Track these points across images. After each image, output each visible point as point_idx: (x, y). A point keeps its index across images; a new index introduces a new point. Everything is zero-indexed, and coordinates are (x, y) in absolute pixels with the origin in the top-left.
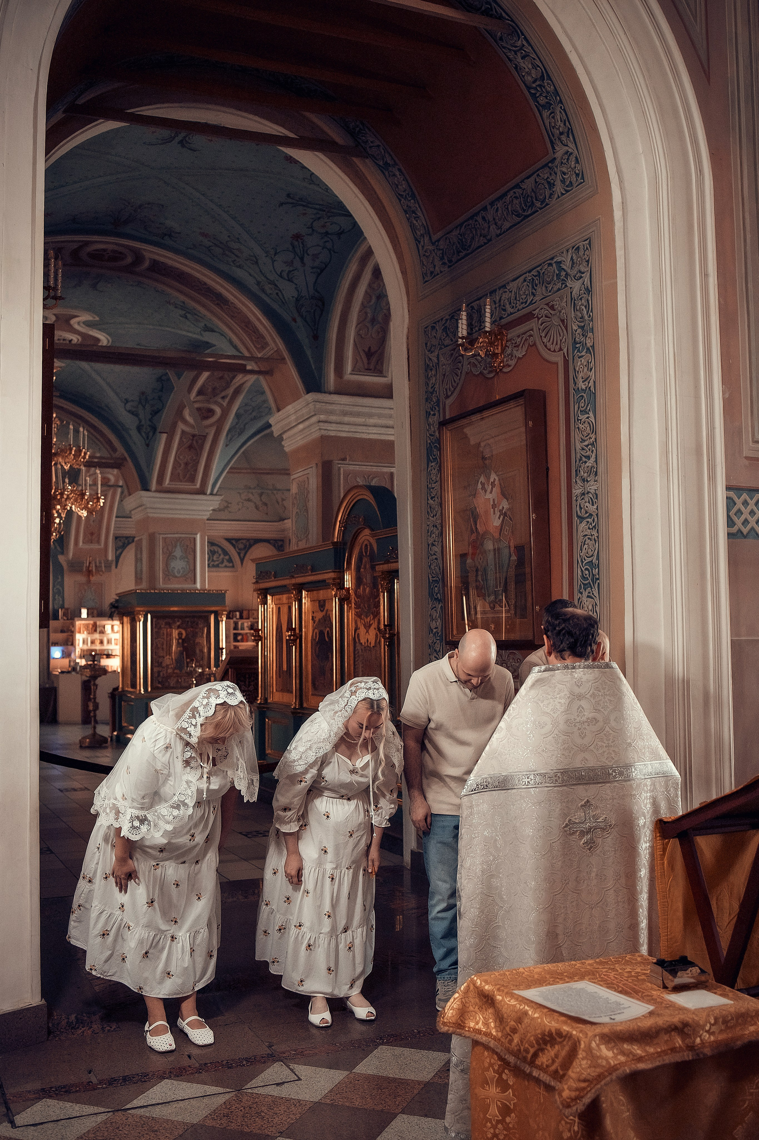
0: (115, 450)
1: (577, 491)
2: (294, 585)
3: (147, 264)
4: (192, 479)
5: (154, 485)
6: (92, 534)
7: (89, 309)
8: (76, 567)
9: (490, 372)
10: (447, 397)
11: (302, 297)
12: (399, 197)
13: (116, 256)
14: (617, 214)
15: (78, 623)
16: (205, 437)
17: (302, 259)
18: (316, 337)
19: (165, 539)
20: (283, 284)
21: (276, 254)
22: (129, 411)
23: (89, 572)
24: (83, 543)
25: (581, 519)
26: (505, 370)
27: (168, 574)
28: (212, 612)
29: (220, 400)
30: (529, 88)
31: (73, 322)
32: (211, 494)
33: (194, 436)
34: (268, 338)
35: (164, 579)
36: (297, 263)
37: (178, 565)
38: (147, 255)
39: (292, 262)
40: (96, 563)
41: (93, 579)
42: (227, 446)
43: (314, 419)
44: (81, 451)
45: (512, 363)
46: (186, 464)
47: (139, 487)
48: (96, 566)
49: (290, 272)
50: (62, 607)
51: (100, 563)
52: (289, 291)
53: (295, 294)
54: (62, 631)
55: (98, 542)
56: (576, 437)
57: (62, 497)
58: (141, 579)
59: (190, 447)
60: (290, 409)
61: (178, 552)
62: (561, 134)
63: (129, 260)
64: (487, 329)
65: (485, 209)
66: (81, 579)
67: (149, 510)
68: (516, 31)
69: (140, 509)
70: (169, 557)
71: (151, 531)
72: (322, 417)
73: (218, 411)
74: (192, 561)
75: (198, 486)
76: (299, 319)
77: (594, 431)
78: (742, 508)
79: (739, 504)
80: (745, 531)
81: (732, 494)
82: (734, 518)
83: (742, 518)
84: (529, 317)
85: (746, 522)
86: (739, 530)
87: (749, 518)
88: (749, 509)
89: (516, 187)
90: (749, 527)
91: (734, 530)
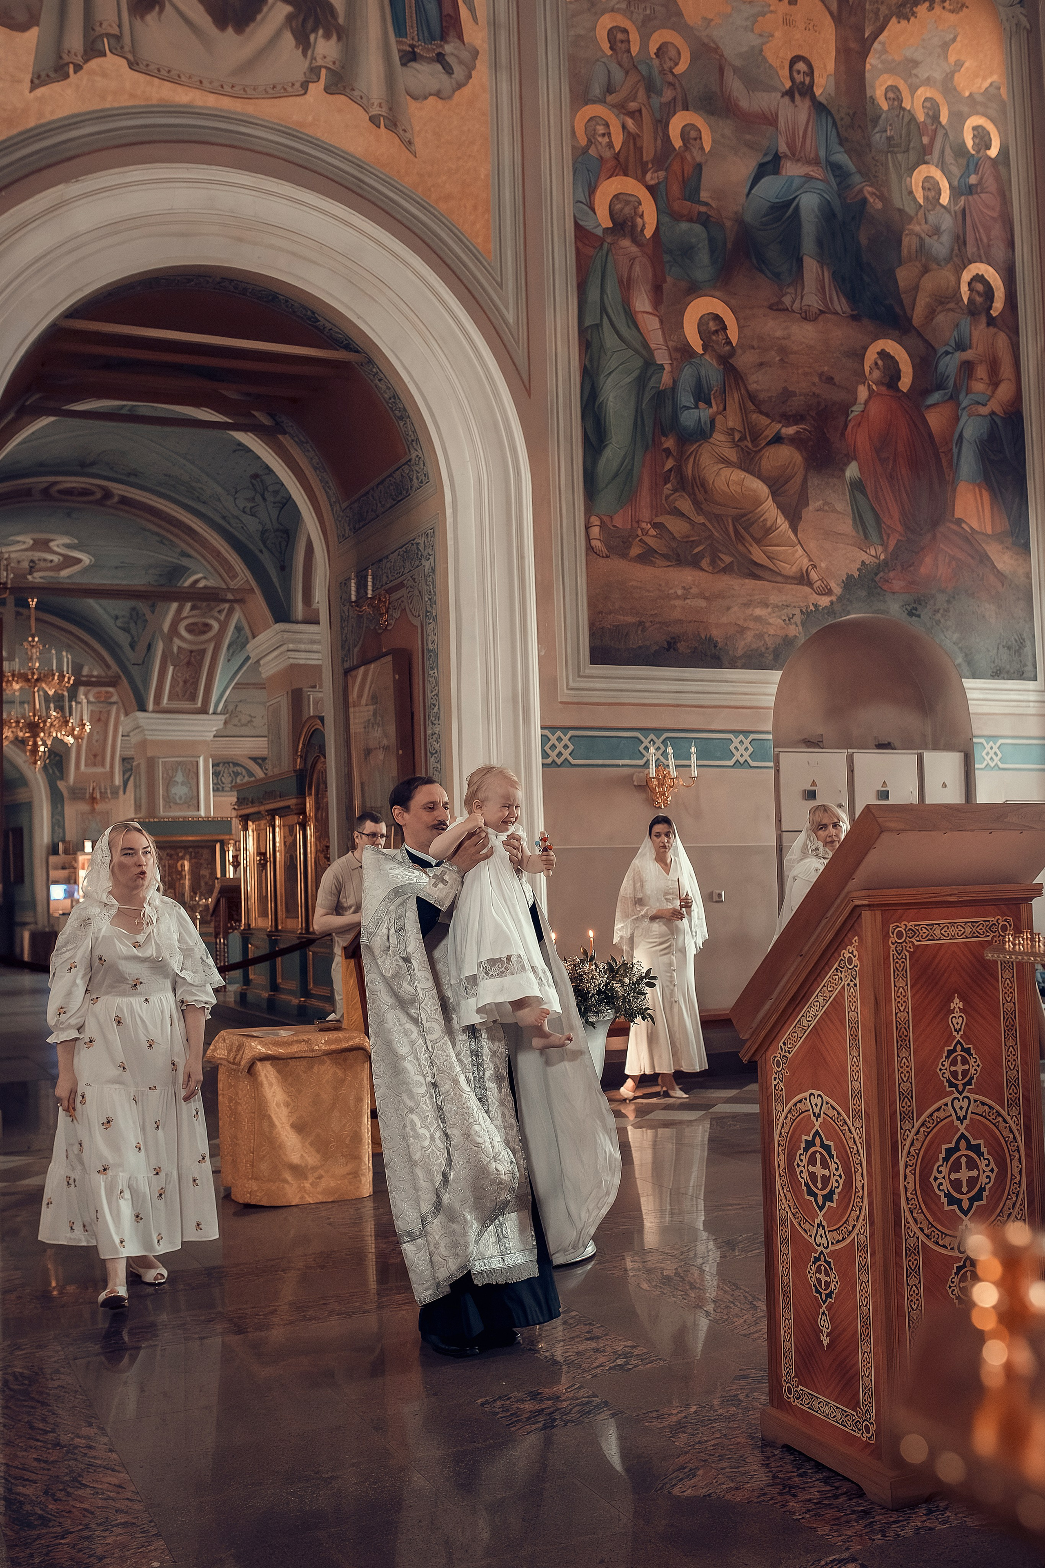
0: (108, 667)
1: (429, 732)
2: (267, 811)
3: (116, 499)
4: (193, 698)
5: (151, 706)
6: (95, 756)
7: (66, 533)
8: (77, 794)
9: (380, 628)
10: (355, 646)
11: (266, 531)
12: (315, 469)
13: (85, 492)
14: (449, 511)
15: (81, 858)
16: (204, 651)
17: (263, 496)
18: (283, 568)
19: (164, 763)
20: (245, 518)
21: (236, 492)
22: (120, 628)
23: (93, 800)
24: (86, 765)
25: (432, 754)
26: (389, 628)
27: (169, 801)
28: (217, 841)
29: (216, 614)
30: (387, 403)
31: (51, 544)
32: (214, 713)
33: (191, 652)
34: (238, 569)
35: (164, 807)
36: (258, 498)
37: (180, 791)
38: (116, 492)
39: (253, 498)
40: (100, 788)
41: (98, 807)
42: (229, 660)
43: (284, 648)
44: (64, 676)
45: (393, 622)
46: (185, 682)
47: (136, 708)
48: (101, 793)
49: (252, 508)
50: (63, 841)
51: (106, 789)
52: (253, 525)
53: (260, 528)
54: (63, 868)
55: (103, 765)
56: (428, 688)
57: (45, 725)
58: (140, 807)
59: (189, 663)
60: (261, 637)
61: (179, 777)
62: (413, 441)
63: (99, 495)
64: (369, 596)
65: (373, 489)
66: (84, 807)
67: (147, 733)
68: (370, 361)
69: (137, 731)
70: (169, 782)
71: (149, 755)
72: (291, 646)
73: (216, 626)
74: (195, 788)
75: (199, 704)
76: (265, 550)
77: (437, 684)
78: (556, 743)
79: (553, 740)
80: (559, 761)
81: (547, 732)
82: (549, 752)
83: (557, 751)
84: (401, 585)
85: (560, 754)
86: (554, 761)
87: (563, 751)
88: (563, 743)
89: (390, 475)
90: (562, 758)
91: (549, 761)
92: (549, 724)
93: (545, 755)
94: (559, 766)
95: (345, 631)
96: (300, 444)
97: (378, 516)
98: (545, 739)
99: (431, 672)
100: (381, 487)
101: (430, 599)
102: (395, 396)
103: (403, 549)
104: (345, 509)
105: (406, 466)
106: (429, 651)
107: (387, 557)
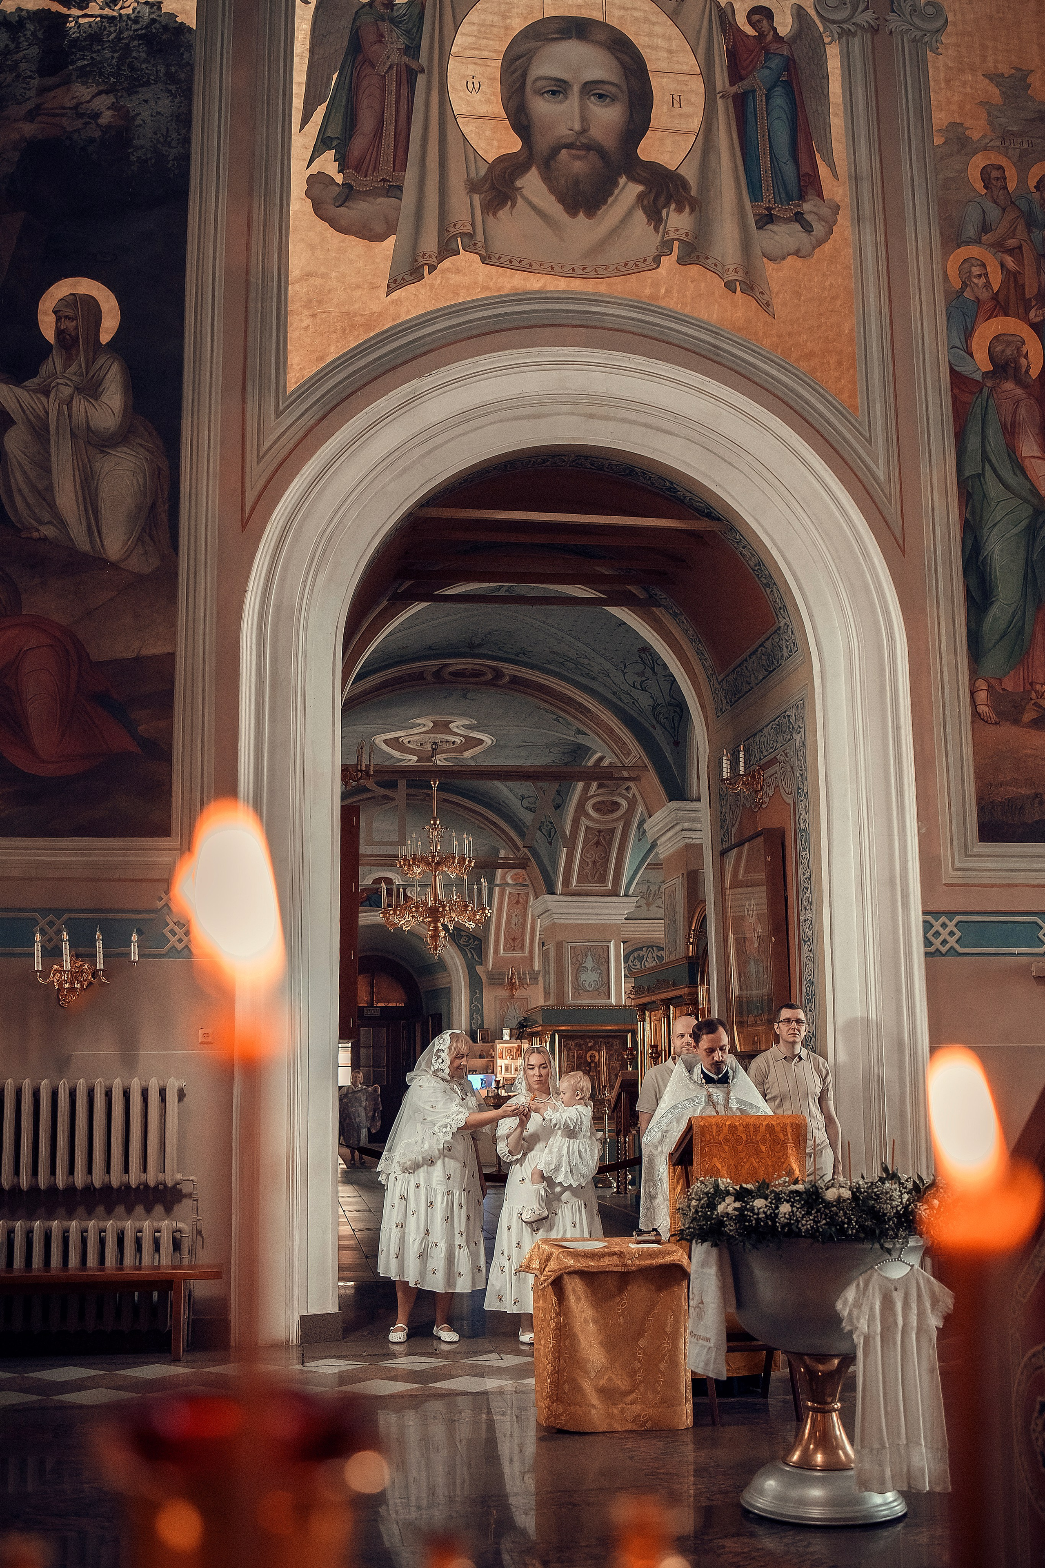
0: (518, 849)
1: (802, 918)
2: (661, 1001)
3: (507, 679)
4: (603, 879)
5: (559, 890)
6: (514, 939)
7: (465, 714)
8: (496, 979)
9: (755, 807)
10: (733, 826)
11: (658, 705)
12: (691, 640)
13: (476, 674)
14: (817, 682)
15: (499, 1046)
16: (613, 831)
17: (653, 669)
18: (676, 744)
19: (573, 948)
20: (636, 693)
21: (625, 667)
22: (526, 808)
23: (512, 986)
24: (504, 950)
25: (805, 942)
26: (764, 806)
27: (579, 988)
28: (629, 1031)
29: (624, 792)
30: (754, 570)
31: (451, 726)
32: (625, 895)
33: (600, 831)
34: (631, 746)
35: (573, 994)
36: (648, 673)
37: (589, 977)
38: (506, 672)
39: (643, 672)
40: (519, 974)
41: (517, 993)
42: (639, 840)
43: (678, 828)
44: (465, 859)
45: (767, 800)
46: (594, 863)
47: (544, 890)
48: (519, 978)
49: (642, 682)
50: (481, 1027)
51: (524, 974)
52: (644, 701)
53: (651, 702)
54: (481, 1057)
55: (522, 949)
56: (801, 870)
57: (444, 910)
58: (549, 993)
59: (598, 843)
60: (657, 815)
61: (589, 963)
62: (780, 608)
63: (490, 676)
64: (741, 773)
65: (746, 660)
66: (504, 993)
67: (555, 916)
69: (547, 914)
70: (579, 967)
71: (559, 938)
72: (686, 825)
73: (624, 804)
74: (605, 972)
75: (610, 886)
76: (657, 726)
77: (809, 867)
78: (941, 930)
79: (937, 926)
80: (944, 950)
81: (929, 918)
82: (932, 939)
83: (941, 938)
84: (774, 761)
85: (944, 942)
86: (937, 950)
87: (948, 938)
88: (948, 930)
89: (762, 645)
90: (948, 946)
91: (932, 949)
92: (931, 908)
93: (928, 943)
94: (944, 955)
95: (724, 810)
96: (675, 615)
97: (752, 688)
98: (927, 926)
99: (803, 854)
100: (754, 658)
101: (801, 775)
102: (760, 563)
103: (776, 722)
104: (722, 681)
105: (776, 635)
106: (800, 829)
107: (761, 731)
